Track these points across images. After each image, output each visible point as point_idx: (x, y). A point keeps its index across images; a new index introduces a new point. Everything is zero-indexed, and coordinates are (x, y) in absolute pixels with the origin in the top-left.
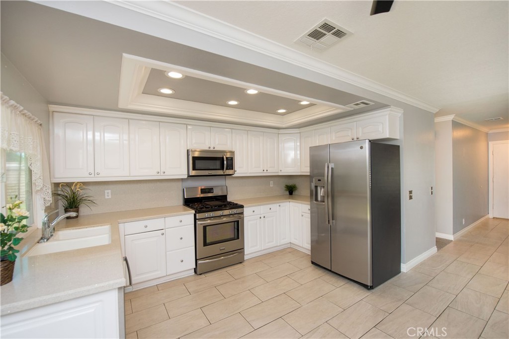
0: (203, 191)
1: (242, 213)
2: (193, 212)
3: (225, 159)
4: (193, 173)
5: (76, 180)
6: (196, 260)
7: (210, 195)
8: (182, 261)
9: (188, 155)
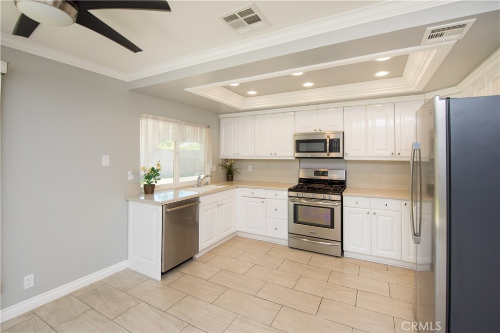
0: (316, 173)
2: (287, 189)
3: (328, 141)
4: (297, 155)
5: (229, 158)
7: (323, 178)
8: (276, 229)
9: (291, 139)
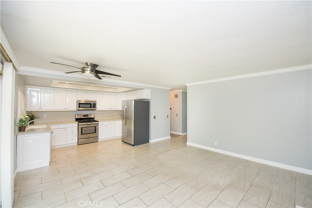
0: (84, 116)
1: (98, 124)
2: (78, 122)
3: (92, 104)
4: (78, 109)
5: (34, 111)
6: (78, 139)
7: (87, 117)
8: (72, 140)
9: (77, 102)
